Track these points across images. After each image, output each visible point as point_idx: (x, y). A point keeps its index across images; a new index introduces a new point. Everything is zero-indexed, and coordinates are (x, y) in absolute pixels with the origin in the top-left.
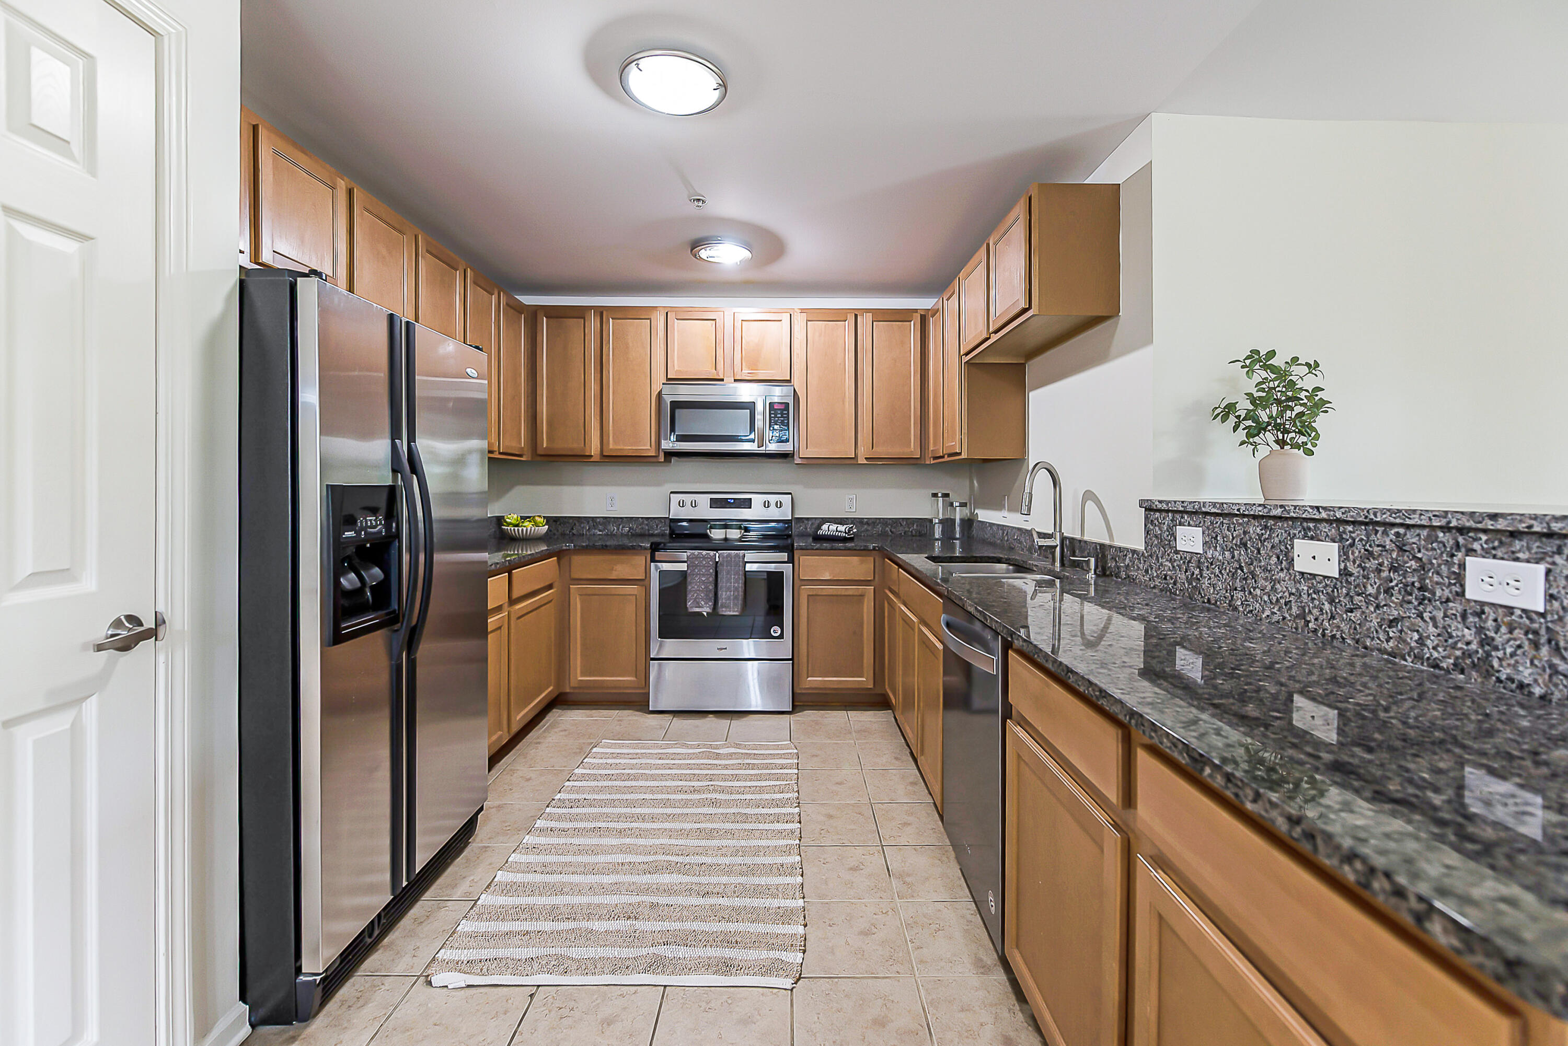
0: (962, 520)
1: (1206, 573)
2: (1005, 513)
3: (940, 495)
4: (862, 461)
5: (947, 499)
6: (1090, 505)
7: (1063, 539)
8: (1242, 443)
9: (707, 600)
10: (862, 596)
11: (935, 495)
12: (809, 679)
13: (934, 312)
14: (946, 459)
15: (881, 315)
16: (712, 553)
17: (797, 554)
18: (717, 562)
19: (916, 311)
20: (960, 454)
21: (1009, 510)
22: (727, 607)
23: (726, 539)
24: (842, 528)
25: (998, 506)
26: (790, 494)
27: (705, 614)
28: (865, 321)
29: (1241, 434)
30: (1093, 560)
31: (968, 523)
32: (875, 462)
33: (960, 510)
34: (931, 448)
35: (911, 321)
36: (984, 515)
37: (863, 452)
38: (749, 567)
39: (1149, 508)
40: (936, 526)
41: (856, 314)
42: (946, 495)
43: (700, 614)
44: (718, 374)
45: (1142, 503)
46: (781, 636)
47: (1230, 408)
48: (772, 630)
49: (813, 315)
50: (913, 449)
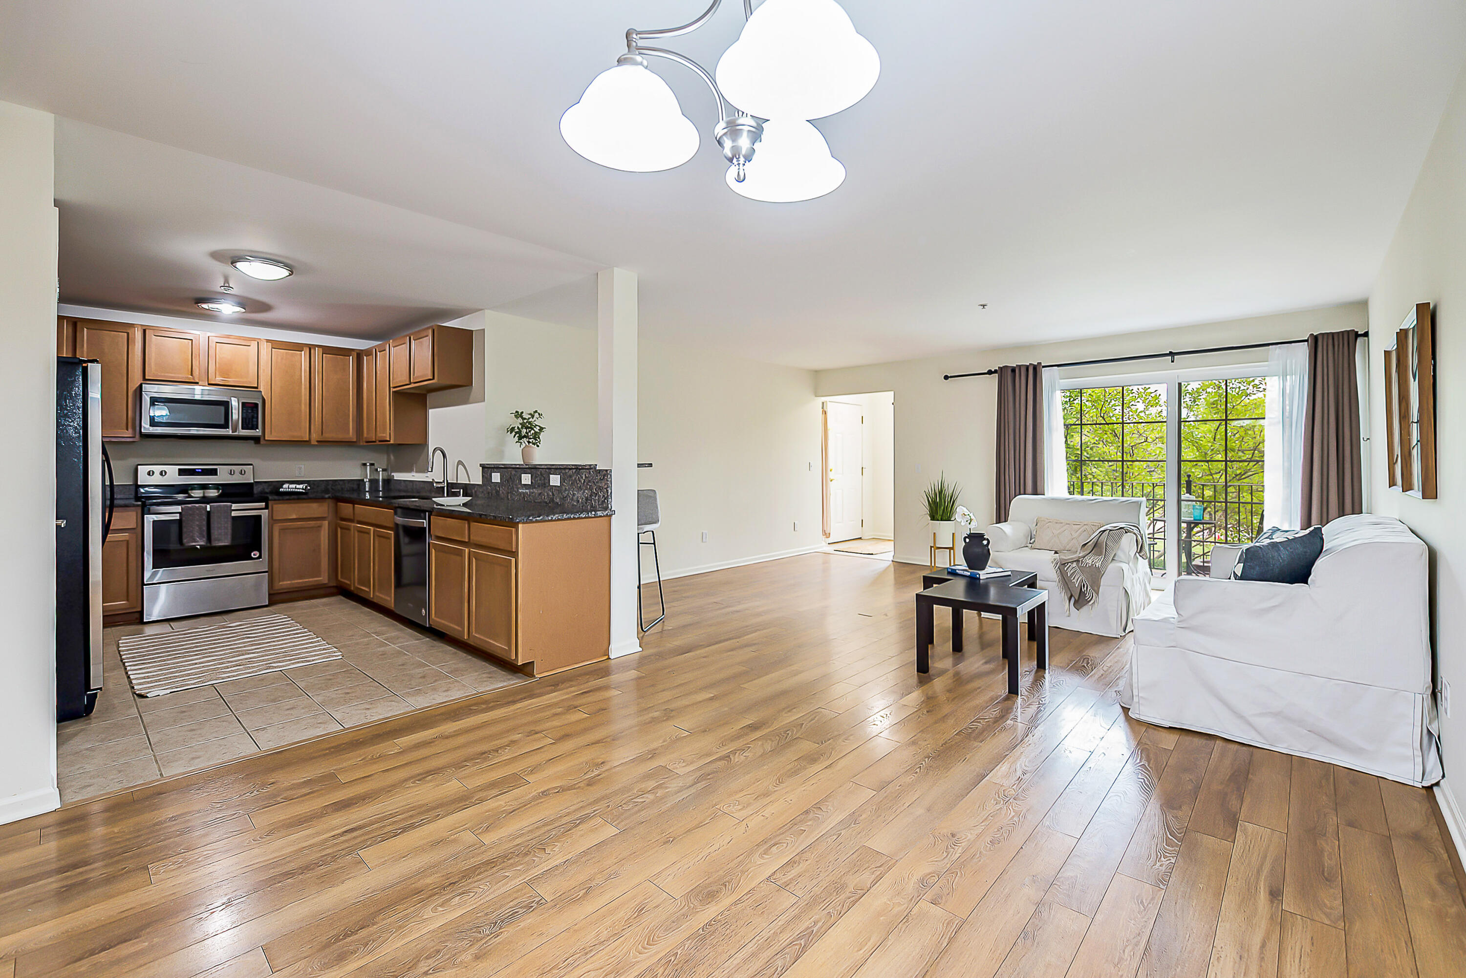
0: (383, 480)
1: (501, 489)
2: (414, 474)
3: (368, 464)
4: (314, 442)
5: (373, 467)
6: (460, 466)
7: (448, 483)
8: (517, 442)
9: (201, 537)
10: (320, 527)
11: (365, 465)
12: (280, 583)
13: (368, 352)
14: (378, 443)
15: (327, 350)
16: (203, 505)
17: (270, 503)
18: (209, 512)
19: (353, 350)
20: (389, 441)
21: (416, 472)
22: (219, 540)
23: (204, 497)
24: (301, 486)
25: (409, 470)
26: (251, 465)
27: (198, 547)
28: (317, 352)
29: (516, 439)
30: (462, 490)
31: (388, 482)
32: (323, 443)
33: (382, 474)
34: (365, 435)
35: (349, 356)
36: (398, 476)
37: (315, 437)
38: (234, 514)
39: (483, 466)
40: (367, 483)
41: (311, 347)
42: (372, 465)
43: (194, 548)
44: (194, 379)
45: (481, 465)
46: (260, 557)
47: (512, 429)
48: (252, 554)
49: (276, 345)
50: (351, 435)
